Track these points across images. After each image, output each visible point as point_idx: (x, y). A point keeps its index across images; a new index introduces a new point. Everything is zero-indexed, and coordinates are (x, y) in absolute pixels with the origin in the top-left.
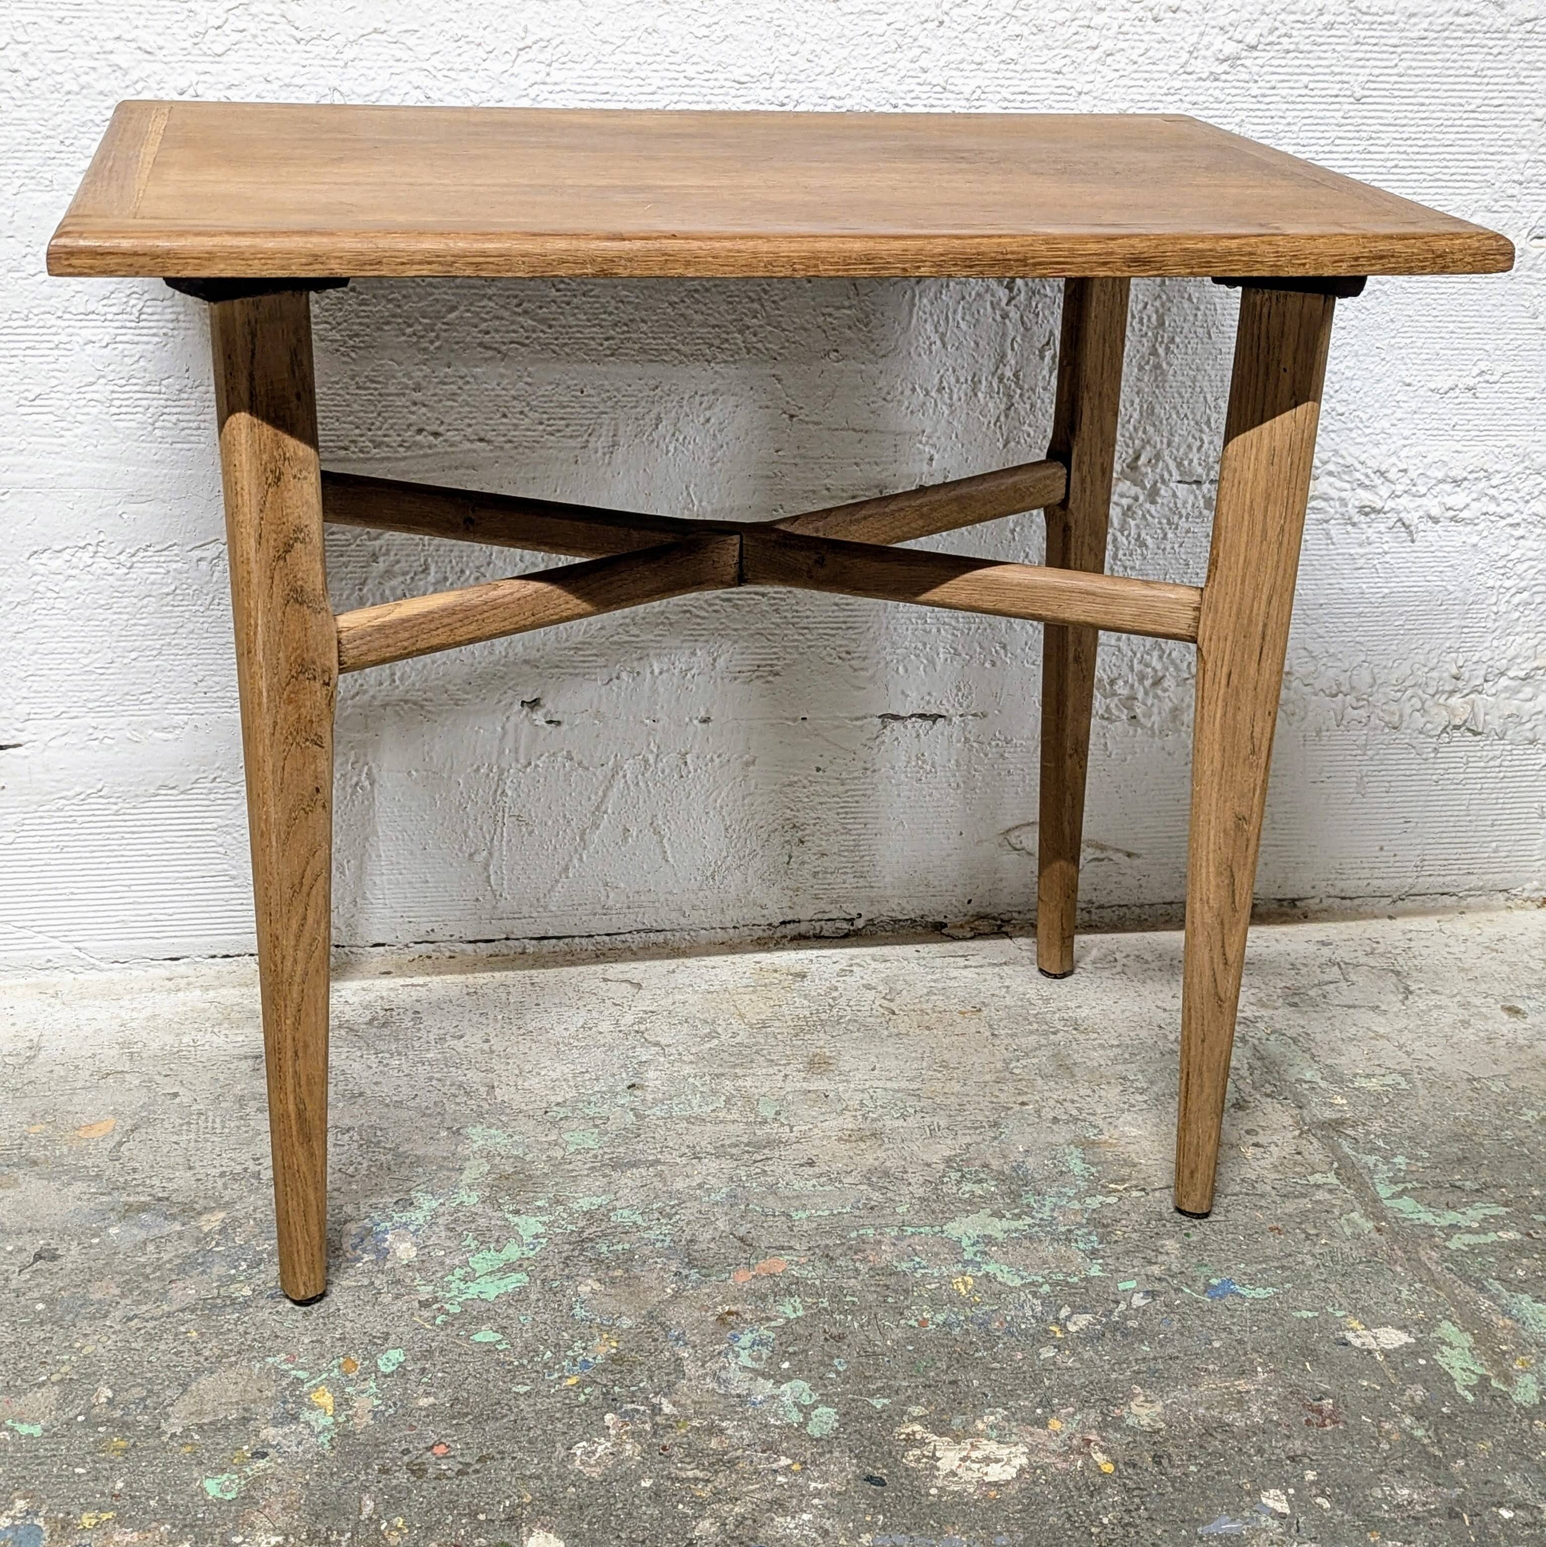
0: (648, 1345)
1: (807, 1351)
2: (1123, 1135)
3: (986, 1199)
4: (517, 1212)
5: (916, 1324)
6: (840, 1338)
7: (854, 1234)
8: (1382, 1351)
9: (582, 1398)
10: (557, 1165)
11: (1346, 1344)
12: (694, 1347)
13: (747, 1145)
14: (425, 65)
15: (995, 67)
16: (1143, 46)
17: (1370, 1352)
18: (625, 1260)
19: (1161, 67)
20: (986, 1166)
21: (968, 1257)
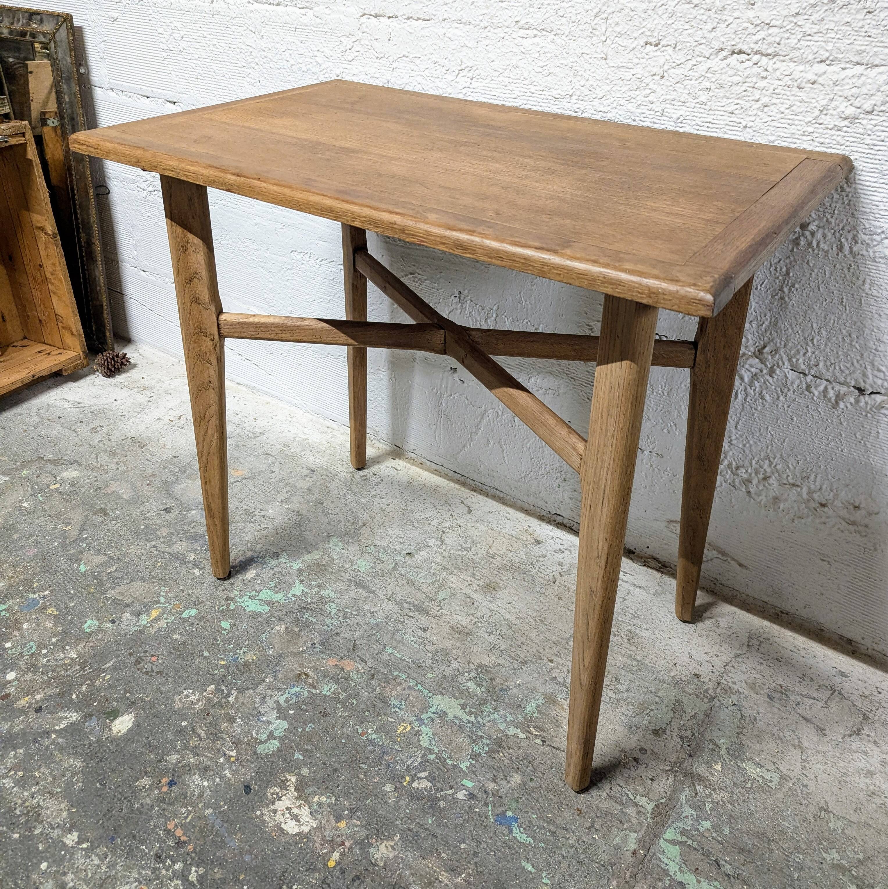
0: (264, 667)
3: (470, 696)
4: (302, 581)
5: (360, 732)
6: (326, 716)
7: (396, 673)
9: (216, 672)
12: (275, 679)
13: (415, 606)
14: (423, 74)
20: (492, 680)
21: (424, 717)
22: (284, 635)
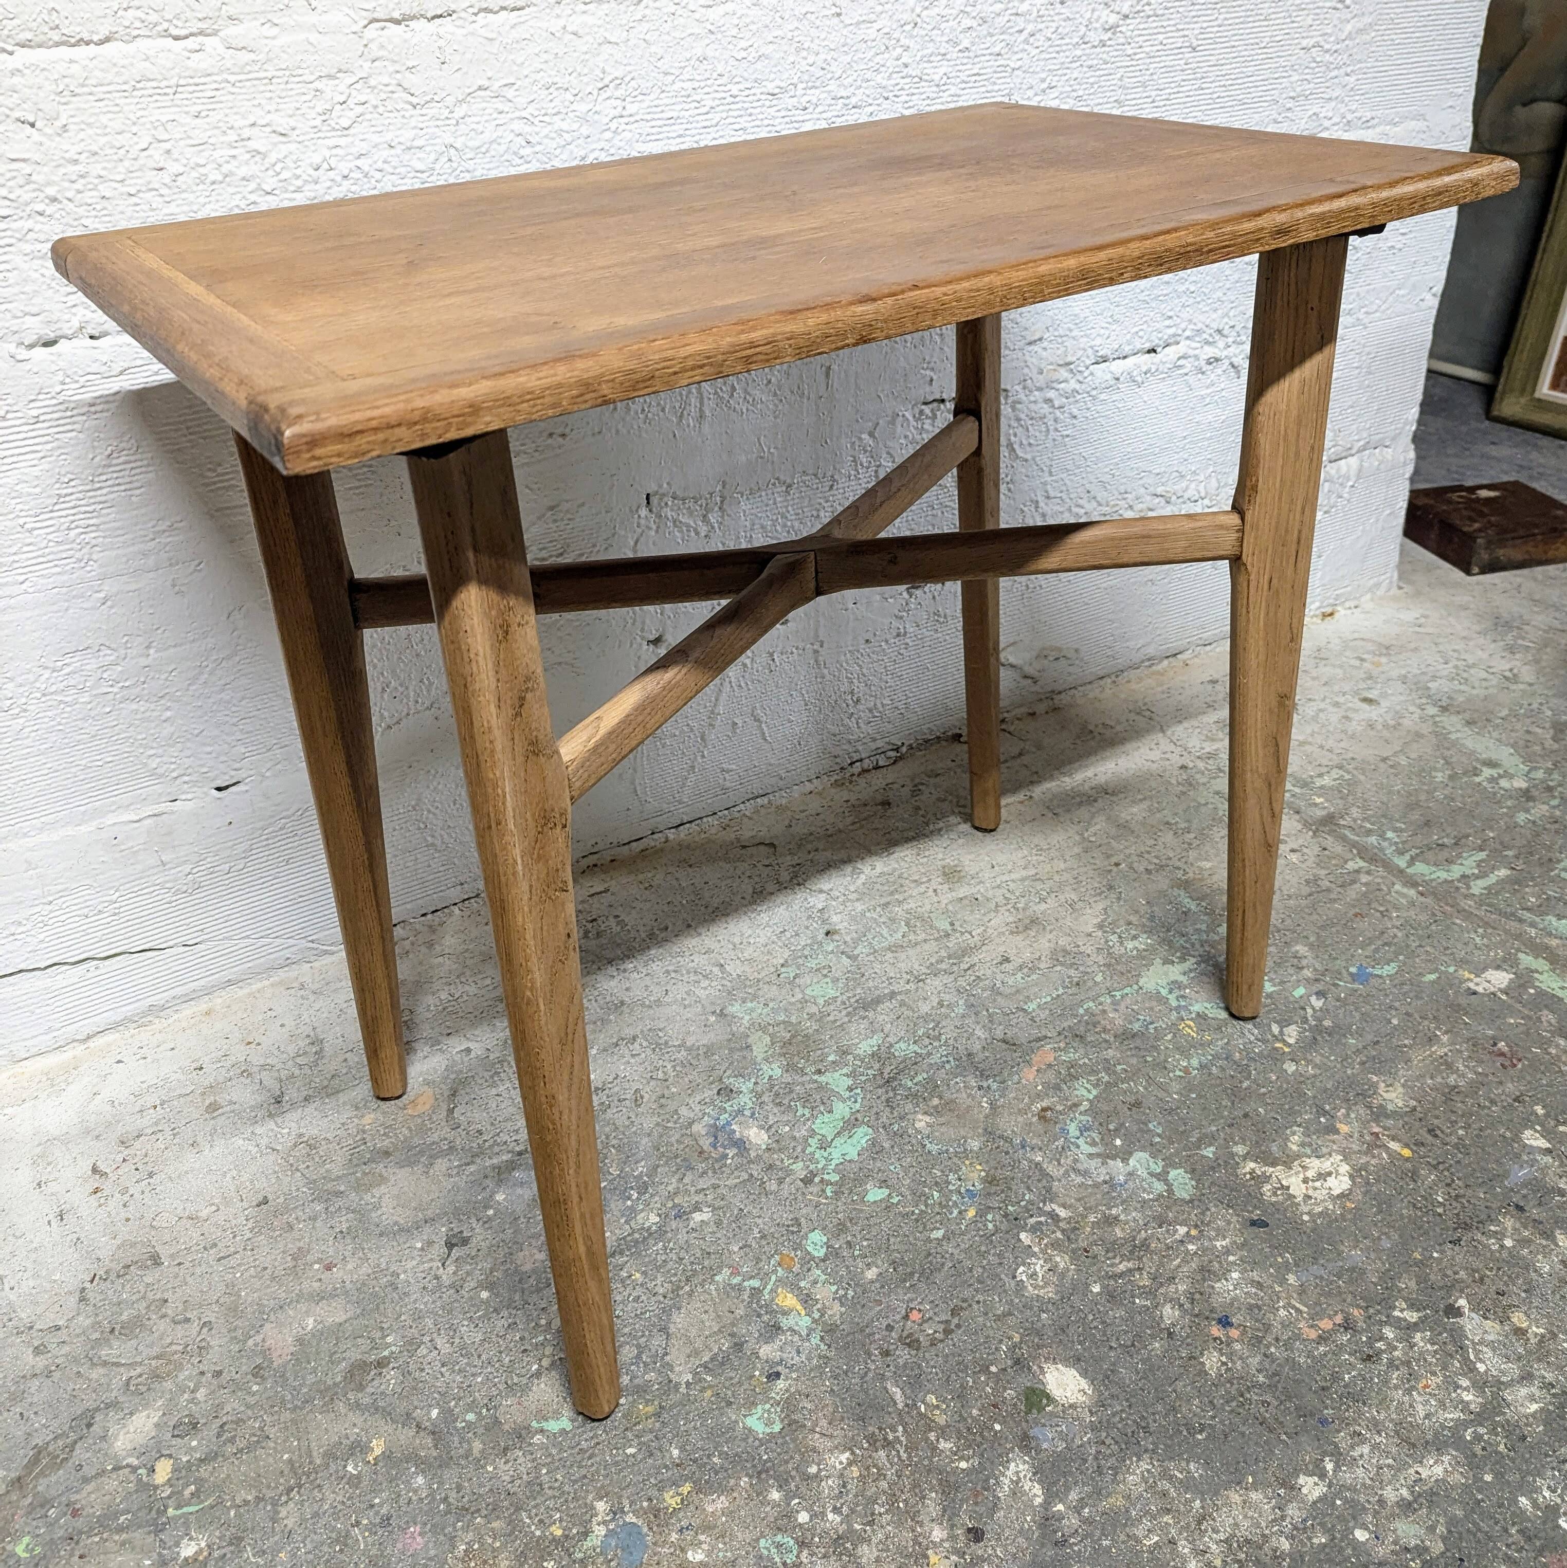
0: (1006, 1160)
1: (1123, 1124)
2: (1201, 869)
3: (1150, 950)
4: (819, 1072)
6: (1137, 1104)
7: (1081, 1011)
8: (1500, 990)
9: (990, 1226)
10: (821, 1017)
11: (1475, 993)
13: (949, 957)
15: (955, 55)
16: (1054, 25)
17: (1494, 994)
18: (932, 1086)
19: (1067, 41)
20: (1129, 923)
21: (1174, 1003)
22: (942, 1120)
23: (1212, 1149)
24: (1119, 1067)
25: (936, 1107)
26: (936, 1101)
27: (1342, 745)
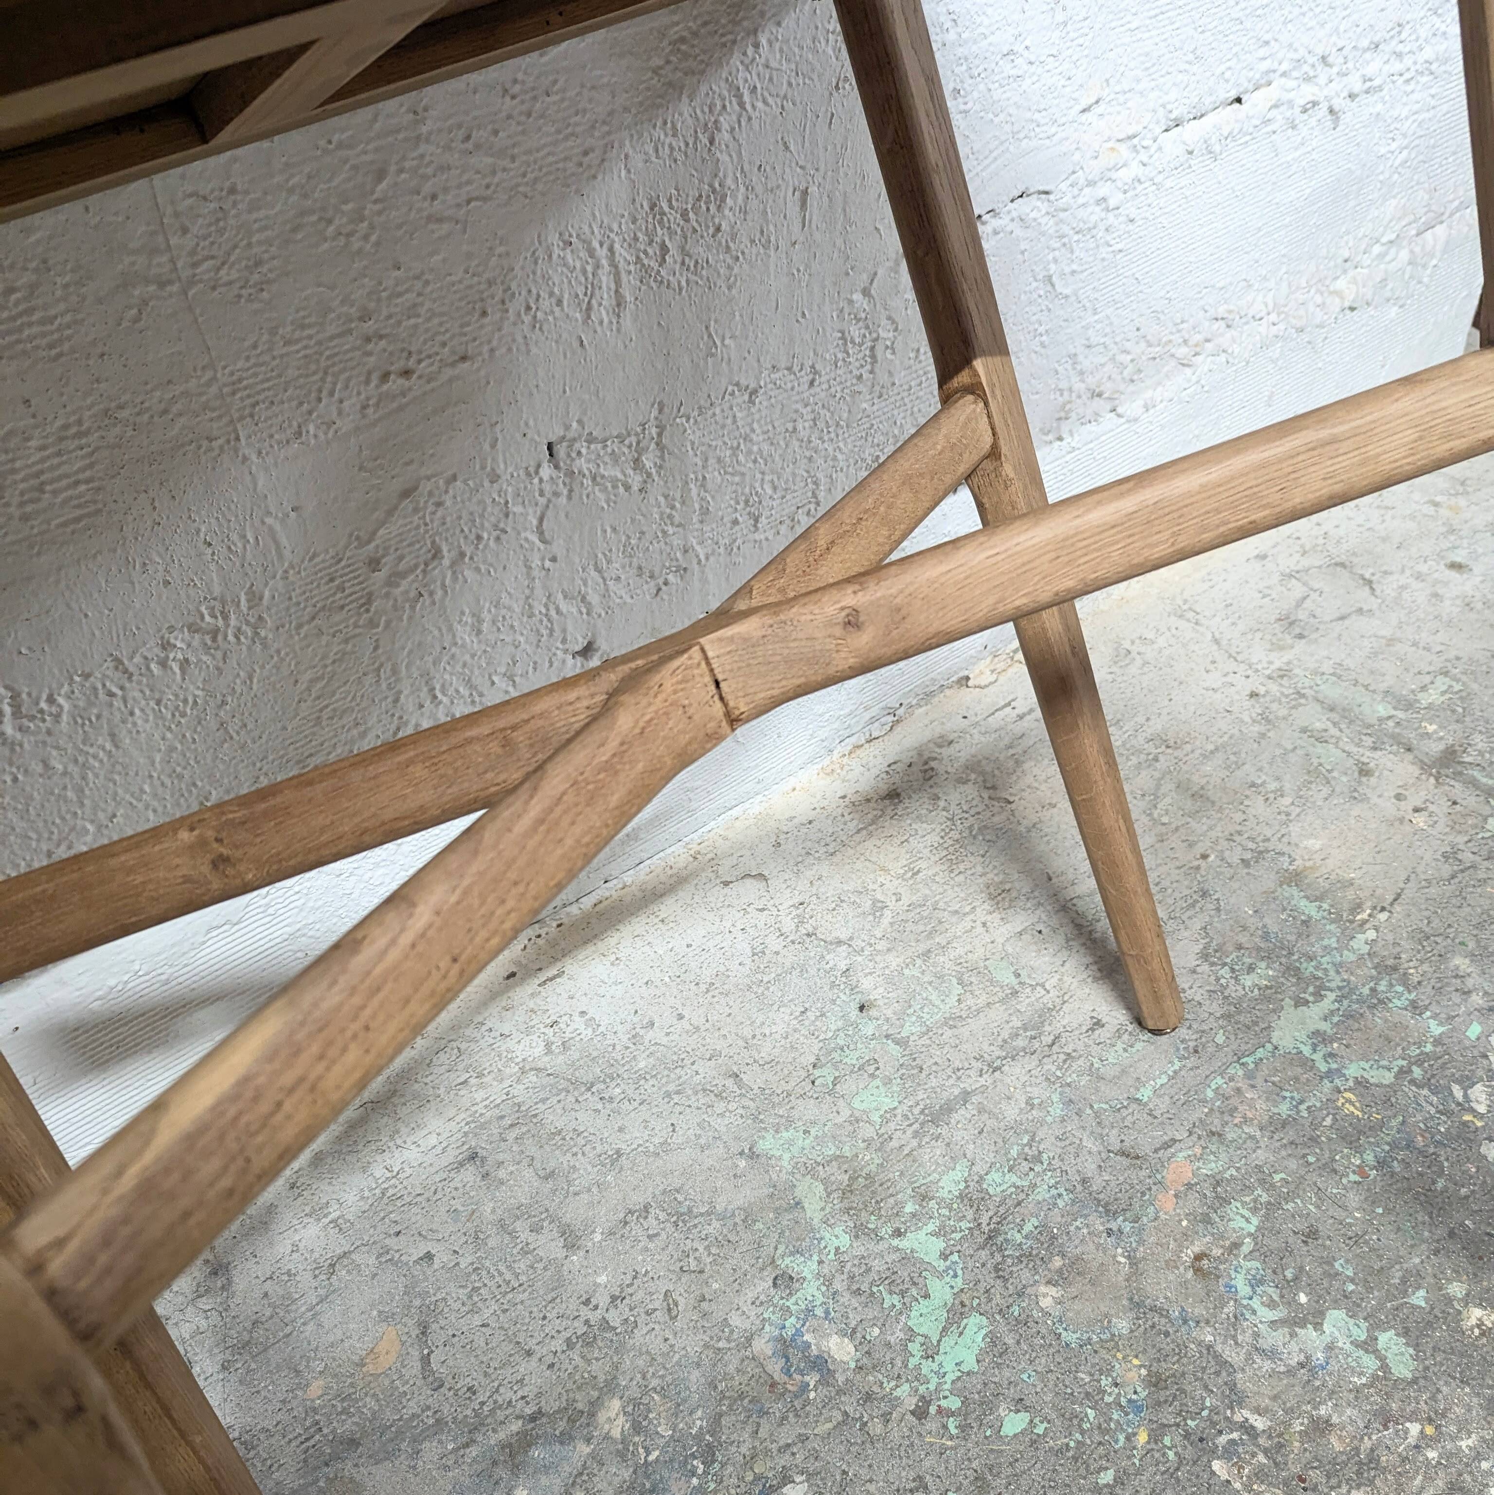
0: (1169, 1345)
1: (1301, 1269)
2: (1310, 851)
4: (898, 1233)
5: (1357, 1178)
6: (1312, 1234)
7: (1210, 1094)
9: (1171, 1455)
12: (1207, 1322)
13: (1025, 1030)
18: (1048, 1238)
20: (1240, 947)
21: (1323, 1067)
22: (1073, 1291)
23: (1422, 1293)
24: (1277, 1177)
25: (1060, 1272)
26: (1058, 1262)
27: (1440, 637)
